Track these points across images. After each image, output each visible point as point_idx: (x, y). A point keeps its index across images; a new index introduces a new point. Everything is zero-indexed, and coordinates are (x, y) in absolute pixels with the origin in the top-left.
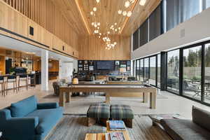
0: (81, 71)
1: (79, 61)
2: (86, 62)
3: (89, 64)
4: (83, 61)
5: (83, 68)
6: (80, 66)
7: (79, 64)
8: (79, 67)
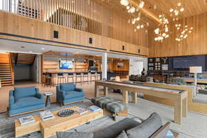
0: (151, 71)
1: (149, 59)
2: (158, 60)
3: (162, 62)
4: (154, 59)
5: (154, 67)
6: (150, 64)
7: (149, 62)
8: (149, 67)
